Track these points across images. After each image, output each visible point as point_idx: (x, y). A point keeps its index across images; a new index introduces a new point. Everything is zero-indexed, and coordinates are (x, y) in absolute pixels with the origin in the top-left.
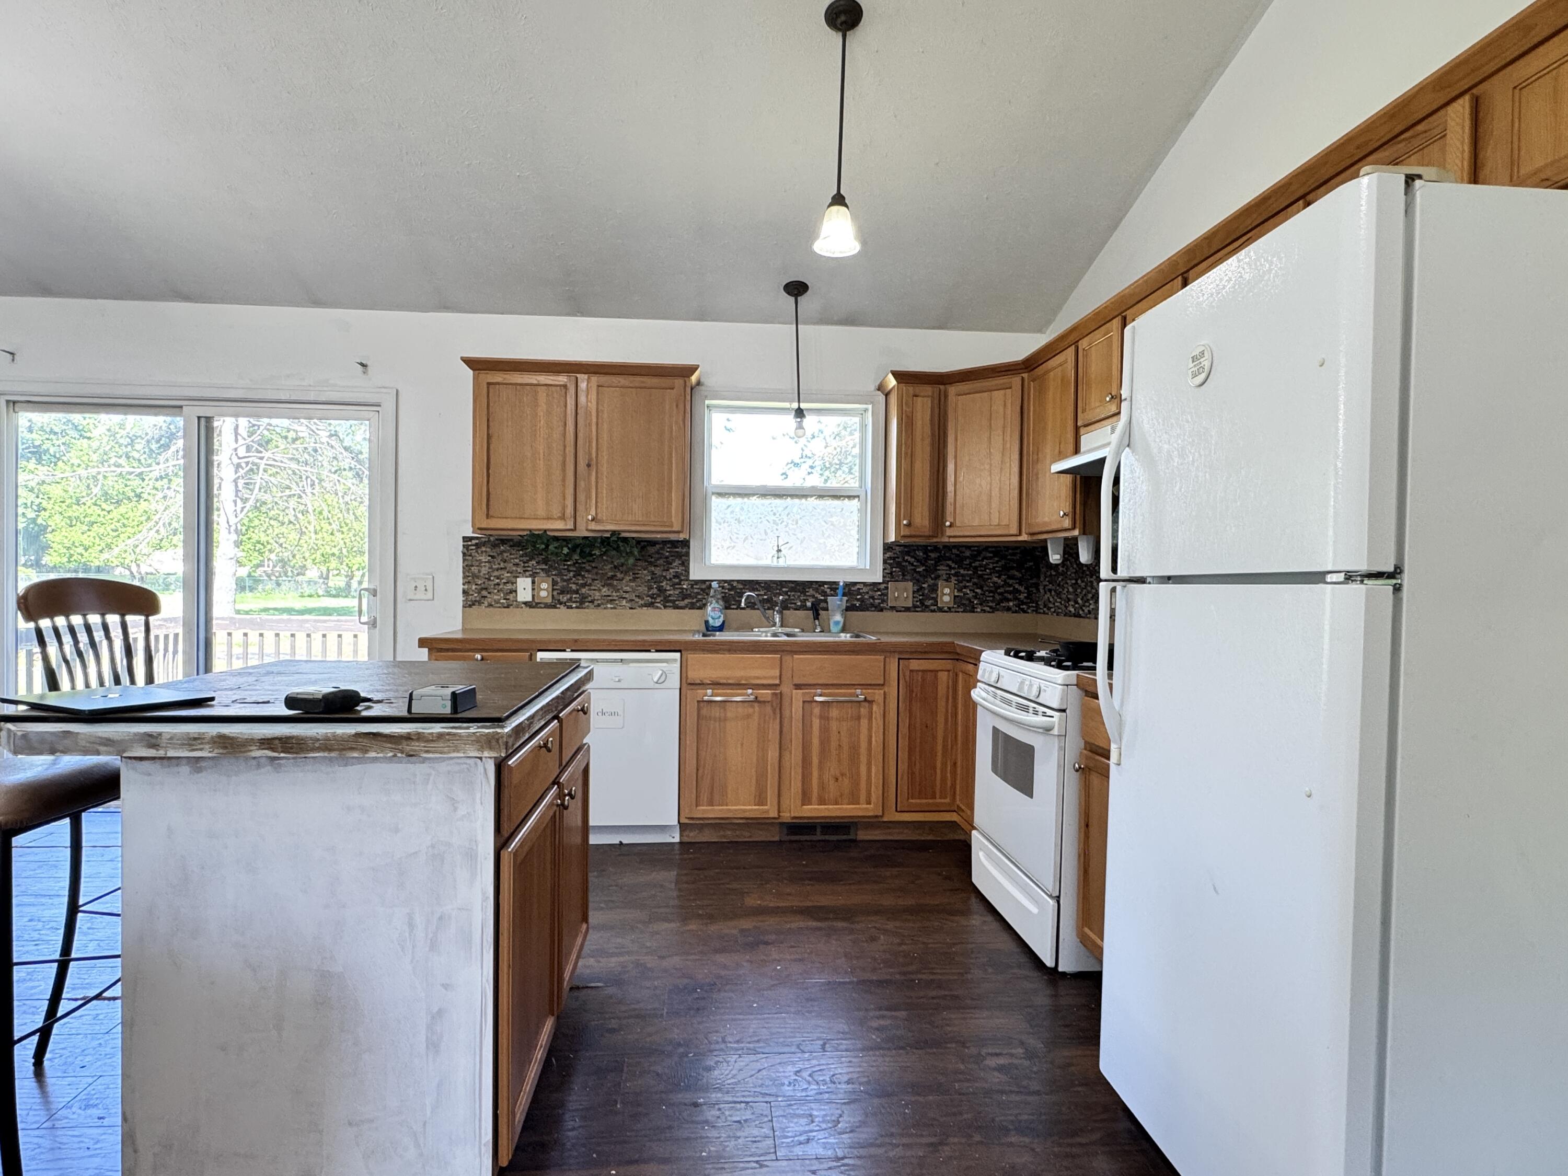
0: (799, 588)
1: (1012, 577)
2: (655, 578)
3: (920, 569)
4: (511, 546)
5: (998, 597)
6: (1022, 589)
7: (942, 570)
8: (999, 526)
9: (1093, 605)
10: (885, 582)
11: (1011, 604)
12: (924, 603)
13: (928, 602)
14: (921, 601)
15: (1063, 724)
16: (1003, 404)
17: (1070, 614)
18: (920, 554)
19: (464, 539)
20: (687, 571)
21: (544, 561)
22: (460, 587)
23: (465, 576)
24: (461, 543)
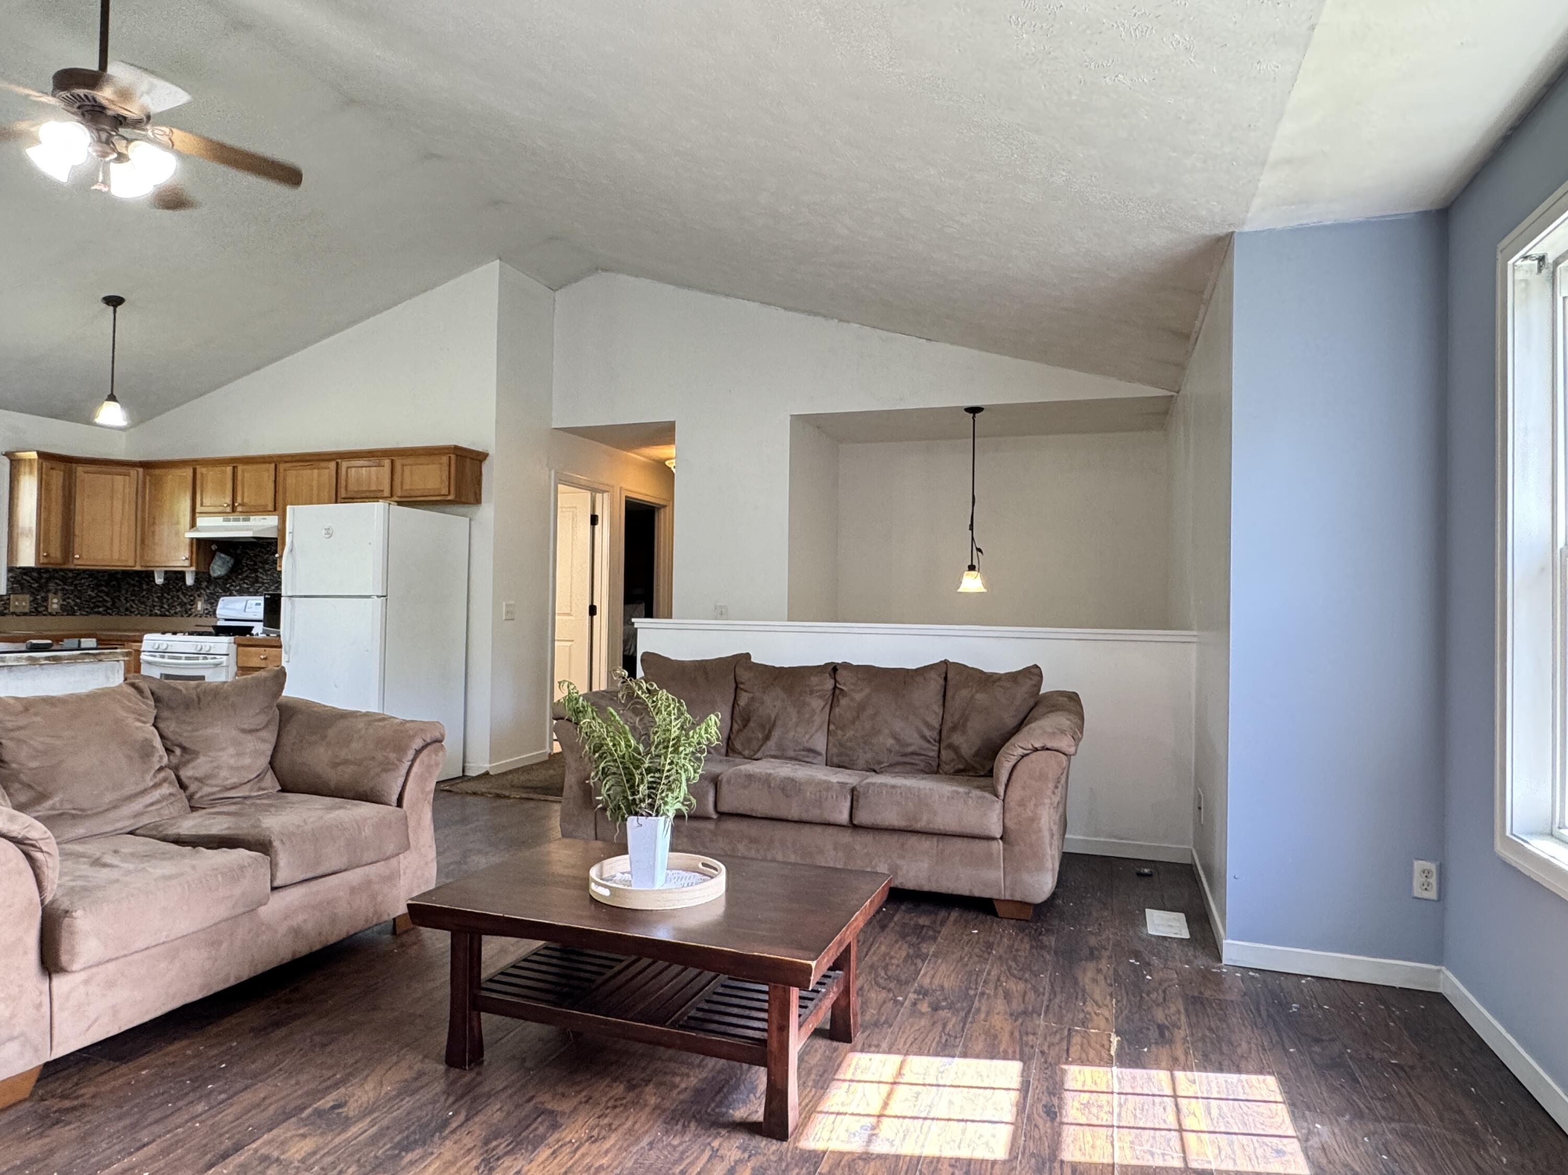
1: (102, 591)
3: (35, 586)
5: (92, 605)
6: (108, 599)
7: (52, 586)
8: (119, 560)
9: (179, 609)
10: (8, 595)
11: (101, 609)
12: (38, 609)
13: (41, 609)
14: (35, 608)
15: (228, 660)
16: (123, 485)
17: (156, 615)
18: (35, 574)
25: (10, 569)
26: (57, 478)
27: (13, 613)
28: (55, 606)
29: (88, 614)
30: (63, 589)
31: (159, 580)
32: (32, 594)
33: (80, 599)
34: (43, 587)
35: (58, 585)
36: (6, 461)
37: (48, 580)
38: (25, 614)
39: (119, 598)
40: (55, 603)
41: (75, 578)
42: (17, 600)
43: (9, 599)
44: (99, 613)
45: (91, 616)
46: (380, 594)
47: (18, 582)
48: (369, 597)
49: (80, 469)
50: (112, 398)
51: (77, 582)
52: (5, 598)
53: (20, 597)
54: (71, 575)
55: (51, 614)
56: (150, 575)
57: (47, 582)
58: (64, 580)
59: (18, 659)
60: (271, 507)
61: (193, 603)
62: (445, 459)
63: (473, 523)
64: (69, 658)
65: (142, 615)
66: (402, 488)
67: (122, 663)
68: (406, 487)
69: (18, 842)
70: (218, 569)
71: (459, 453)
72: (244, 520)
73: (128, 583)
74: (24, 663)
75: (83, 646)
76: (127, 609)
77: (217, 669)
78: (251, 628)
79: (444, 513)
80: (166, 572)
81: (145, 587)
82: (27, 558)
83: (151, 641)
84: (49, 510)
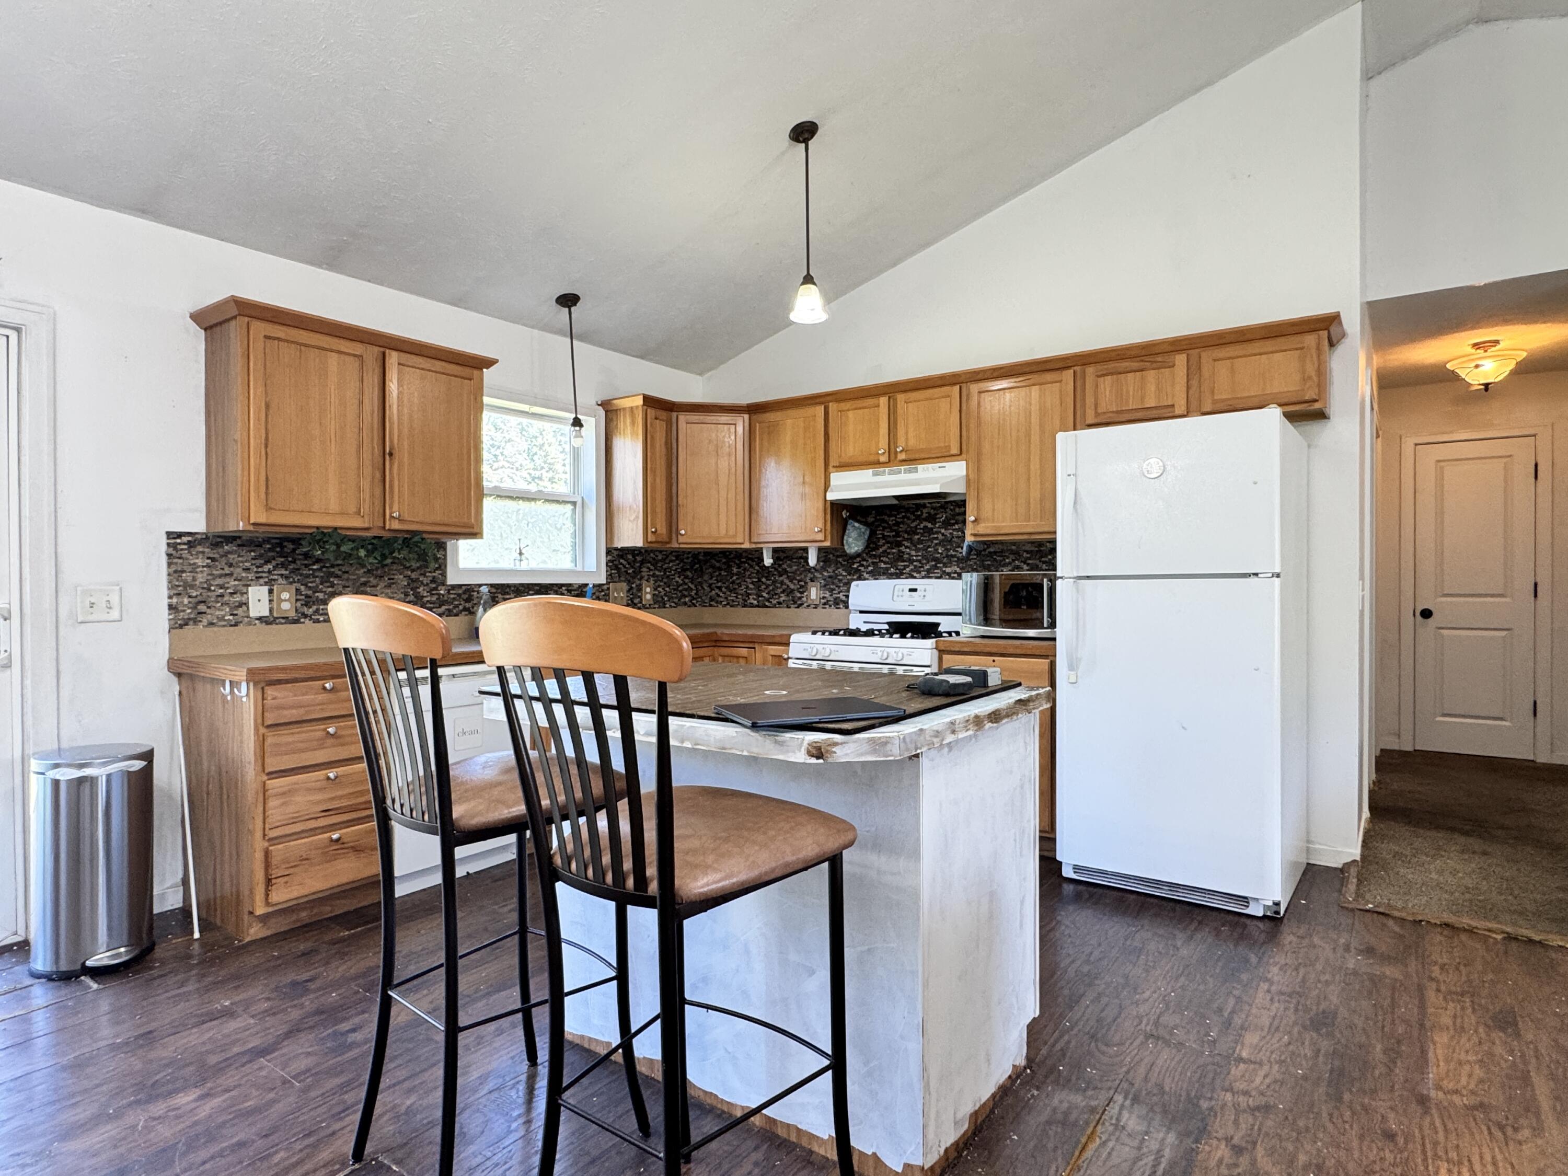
0: (543, 589)
1: (686, 577)
2: (411, 583)
3: (630, 571)
4: (239, 546)
5: (679, 594)
6: (692, 586)
7: (645, 571)
8: (723, 536)
9: (783, 598)
10: (608, 583)
11: (687, 599)
12: (634, 600)
13: (636, 601)
14: (632, 600)
17: (752, 606)
18: (630, 557)
19: (169, 535)
20: (444, 575)
21: (283, 565)
22: (166, 602)
23: (171, 586)
24: (164, 541)
25: (609, 552)
26: (660, 429)
28: (649, 597)
29: (676, 605)
30: (653, 576)
31: (768, 561)
32: (629, 583)
33: (669, 586)
34: (637, 573)
35: (650, 570)
36: (601, 412)
37: (642, 562)
39: (701, 584)
40: (648, 594)
41: (663, 560)
42: (616, 590)
43: (608, 589)
44: (685, 604)
45: (679, 608)
46: (1278, 570)
47: (617, 568)
49: (683, 418)
50: (809, 281)
51: (666, 566)
52: (605, 587)
53: (619, 585)
54: (660, 557)
55: (645, 607)
56: (757, 554)
57: (640, 567)
58: (655, 563)
60: (955, 450)
61: (803, 589)
65: (732, 606)
70: (854, 543)
71: (1331, 328)
72: (910, 471)
73: (713, 567)
76: (712, 599)
80: (775, 551)
81: (735, 570)
82: (632, 535)
83: (805, 645)
84: (654, 471)
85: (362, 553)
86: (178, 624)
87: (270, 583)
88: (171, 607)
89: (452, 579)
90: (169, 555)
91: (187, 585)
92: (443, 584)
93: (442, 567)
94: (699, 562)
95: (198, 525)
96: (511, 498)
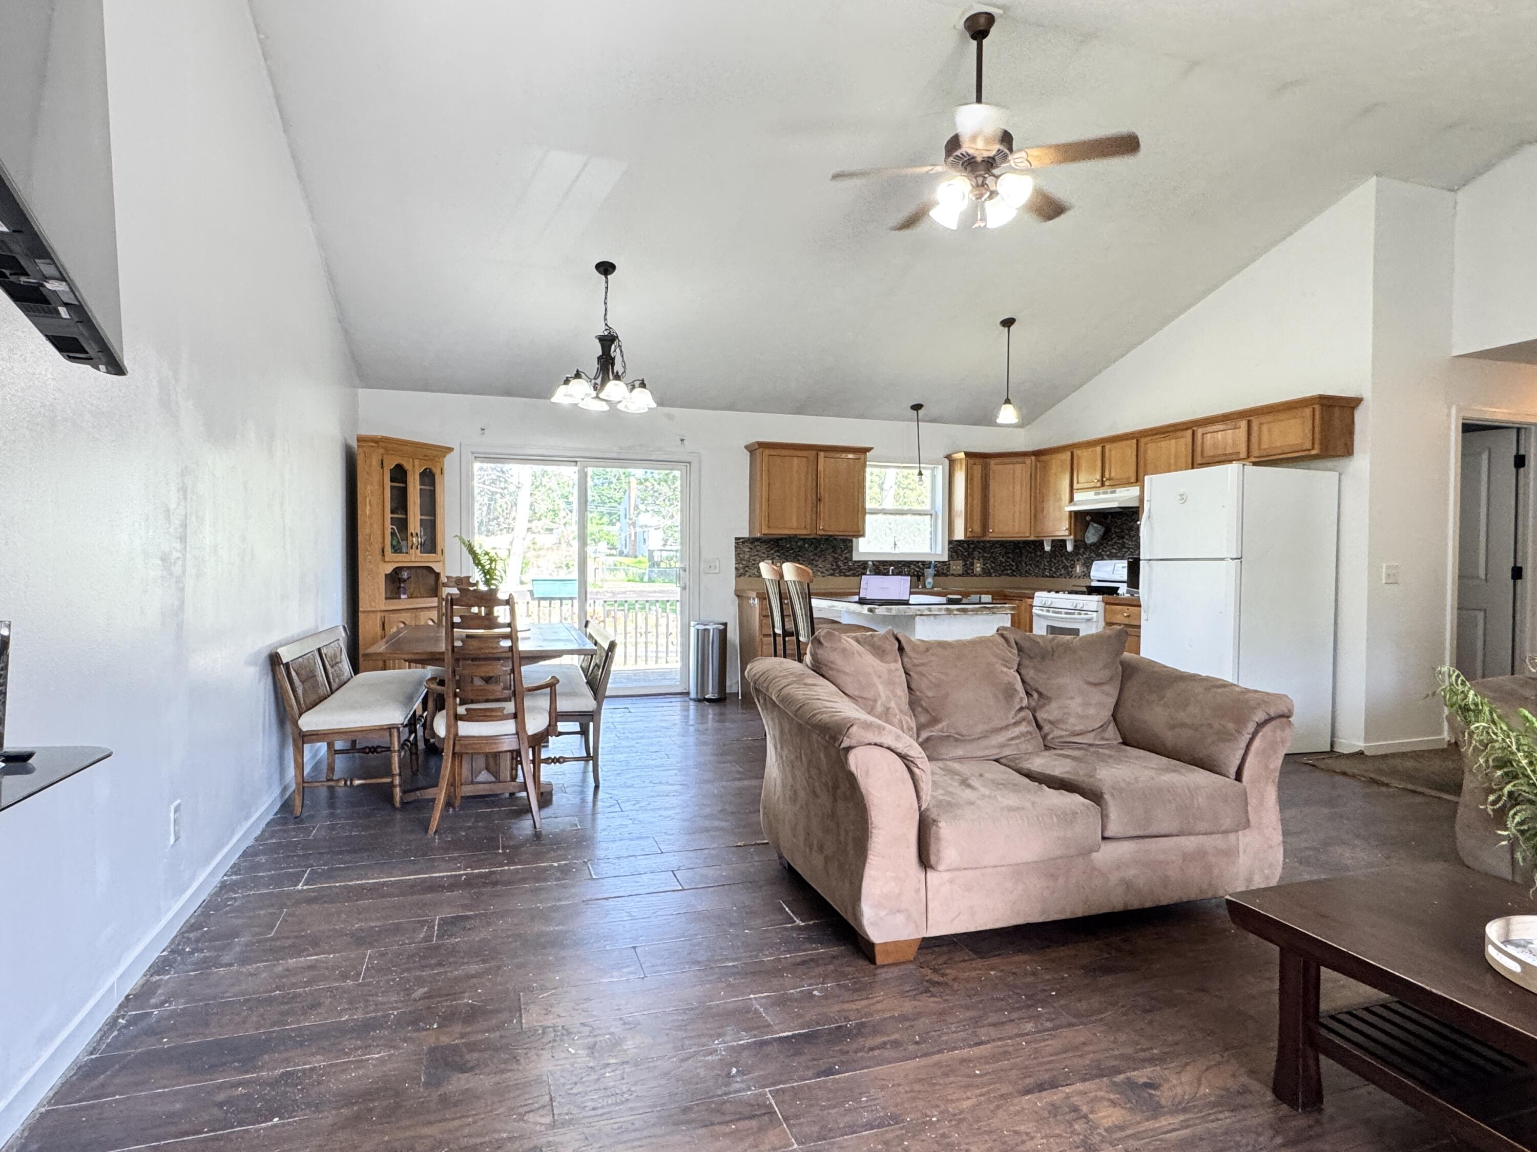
0: (908, 564)
1: (1009, 558)
2: (836, 560)
3: (966, 554)
4: (761, 543)
5: (1000, 568)
6: (1014, 564)
7: (976, 554)
8: (1019, 533)
9: (1063, 571)
10: (949, 561)
11: (1009, 572)
12: (968, 572)
14: (966, 571)
15: (1097, 617)
16: (1021, 471)
17: (1047, 576)
18: (965, 545)
19: (737, 539)
20: (851, 556)
21: (778, 551)
22: (734, 566)
23: (736, 560)
24: (734, 541)
25: (950, 542)
26: (977, 470)
27: (953, 575)
28: (978, 569)
29: (1000, 575)
30: (983, 556)
31: (1047, 548)
32: (964, 560)
33: (995, 563)
34: (970, 555)
35: (980, 553)
36: (947, 461)
37: (974, 549)
38: (960, 575)
39: (1020, 562)
40: (978, 567)
41: (991, 547)
42: (955, 565)
43: (950, 564)
44: (1007, 574)
45: (1002, 577)
46: (1235, 556)
47: (956, 552)
48: (1223, 559)
49: (992, 462)
50: (1008, 401)
51: (992, 550)
52: (947, 563)
53: (956, 562)
54: (988, 545)
55: (975, 575)
56: (1041, 543)
57: (973, 551)
58: (984, 549)
59: (940, 610)
60: (1133, 480)
61: (1073, 566)
62: (1308, 411)
63: (1343, 477)
64: (972, 610)
65: (1037, 577)
66: (1259, 449)
67: (1009, 616)
68: (1264, 446)
69: (903, 757)
70: (1092, 536)
71: (1325, 402)
72: (1112, 492)
73: (1027, 551)
74: (943, 612)
75: (983, 601)
76: (1026, 572)
77: (1089, 624)
78: (1118, 588)
79: (1309, 469)
80: (1053, 541)
81: (1039, 553)
82: (959, 535)
83: (1041, 598)
84: (972, 496)
85: (807, 546)
86: (738, 576)
87: (773, 559)
88: (736, 569)
89: (855, 558)
90: (736, 547)
91: (742, 559)
92: (851, 560)
93: (851, 551)
94: (1019, 548)
95: (746, 534)
96: (891, 514)
